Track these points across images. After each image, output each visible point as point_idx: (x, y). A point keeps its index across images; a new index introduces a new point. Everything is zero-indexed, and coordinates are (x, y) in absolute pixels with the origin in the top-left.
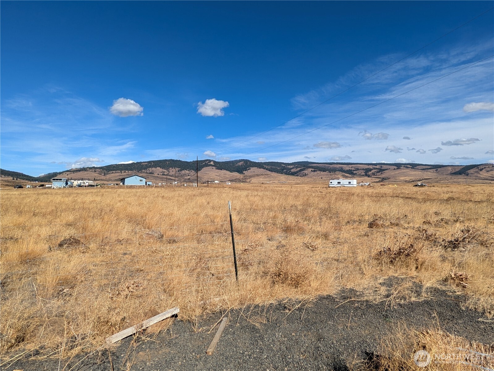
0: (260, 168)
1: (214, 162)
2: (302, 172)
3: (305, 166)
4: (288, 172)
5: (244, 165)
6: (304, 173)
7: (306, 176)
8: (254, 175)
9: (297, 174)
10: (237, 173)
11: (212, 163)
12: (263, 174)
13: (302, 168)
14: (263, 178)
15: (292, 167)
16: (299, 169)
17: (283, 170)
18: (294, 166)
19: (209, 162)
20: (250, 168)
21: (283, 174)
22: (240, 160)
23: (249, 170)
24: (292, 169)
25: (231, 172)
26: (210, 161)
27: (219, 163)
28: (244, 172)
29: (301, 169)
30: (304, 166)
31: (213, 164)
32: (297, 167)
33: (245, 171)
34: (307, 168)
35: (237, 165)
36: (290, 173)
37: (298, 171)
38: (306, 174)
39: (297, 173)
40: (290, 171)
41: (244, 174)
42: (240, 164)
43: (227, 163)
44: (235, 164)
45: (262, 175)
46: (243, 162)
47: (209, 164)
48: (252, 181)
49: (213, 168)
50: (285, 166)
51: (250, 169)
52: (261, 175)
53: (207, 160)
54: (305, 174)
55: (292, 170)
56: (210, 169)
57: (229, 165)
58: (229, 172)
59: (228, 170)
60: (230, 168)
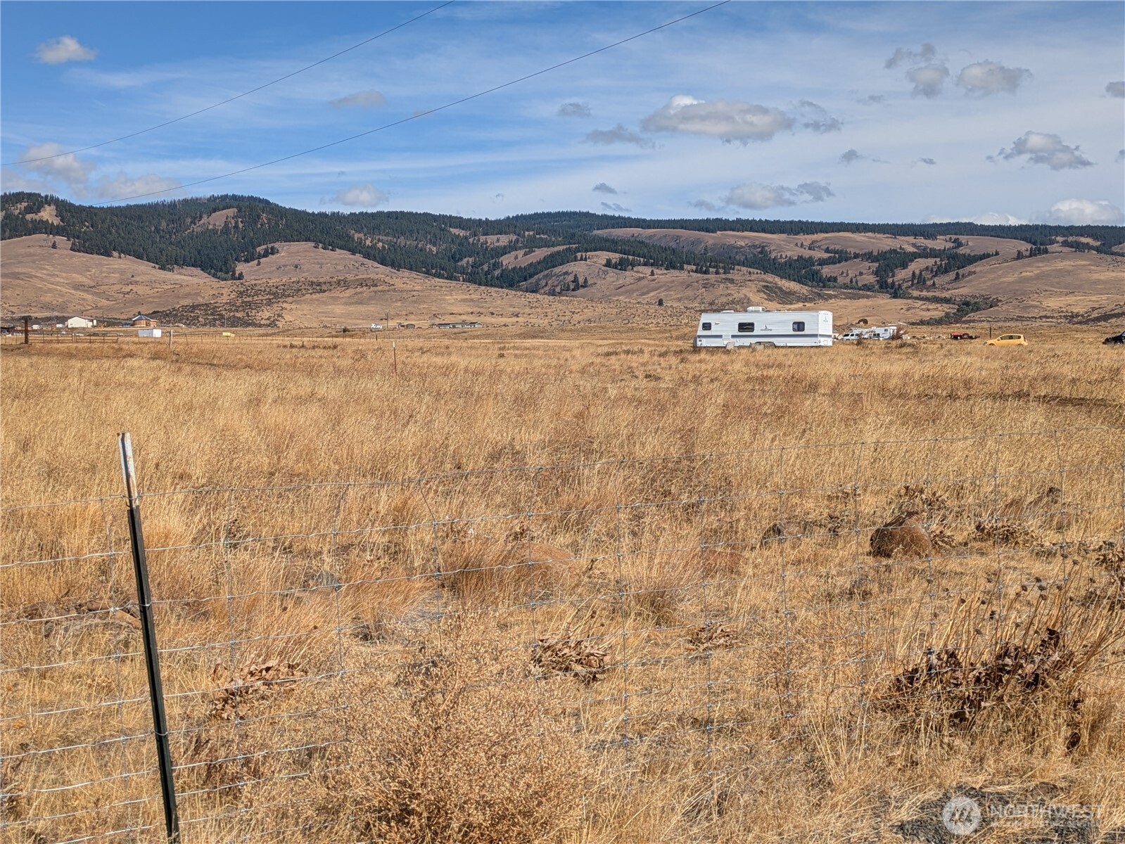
0: (331, 245)
1: (63, 207)
2: (558, 270)
3: (573, 235)
4: (486, 267)
5: (236, 227)
6: (571, 278)
7: (581, 291)
8: (296, 286)
9: (533, 280)
10: (198, 271)
11: (48, 214)
12: (345, 281)
13: (561, 248)
14: (346, 304)
15: (504, 240)
16: (540, 254)
17: (455, 258)
18: (514, 237)
19: (29, 210)
20: (276, 245)
21: (457, 279)
22: (213, 199)
23: (265, 255)
24: (504, 251)
25: (163, 268)
26: (36, 202)
27: (90, 212)
28: (241, 267)
29: (552, 255)
30: (570, 238)
31: (56, 221)
32: (531, 245)
33: (247, 261)
34: (586, 251)
35: (197, 228)
36: (497, 273)
37: (539, 263)
38: (581, 281)
39: (531, 276)
40: (496, 266)
41: (241, 277)
42: (218, 220)
43: (140, 217)
44: (189, 220)
45: (344, 284)
46: (231, 212)
47: (33, 221)
48: (288, 317)
49: (54, 246)
50: (466, 238)
51: (273, 251)
52: (338, 283)
53: (19, 197)
54: (575, 280)
55: (507, 261)
56: (39, 251)
57: (153, 229)
58: (155, 267)
59: (147, 256)
60: (154, 246)
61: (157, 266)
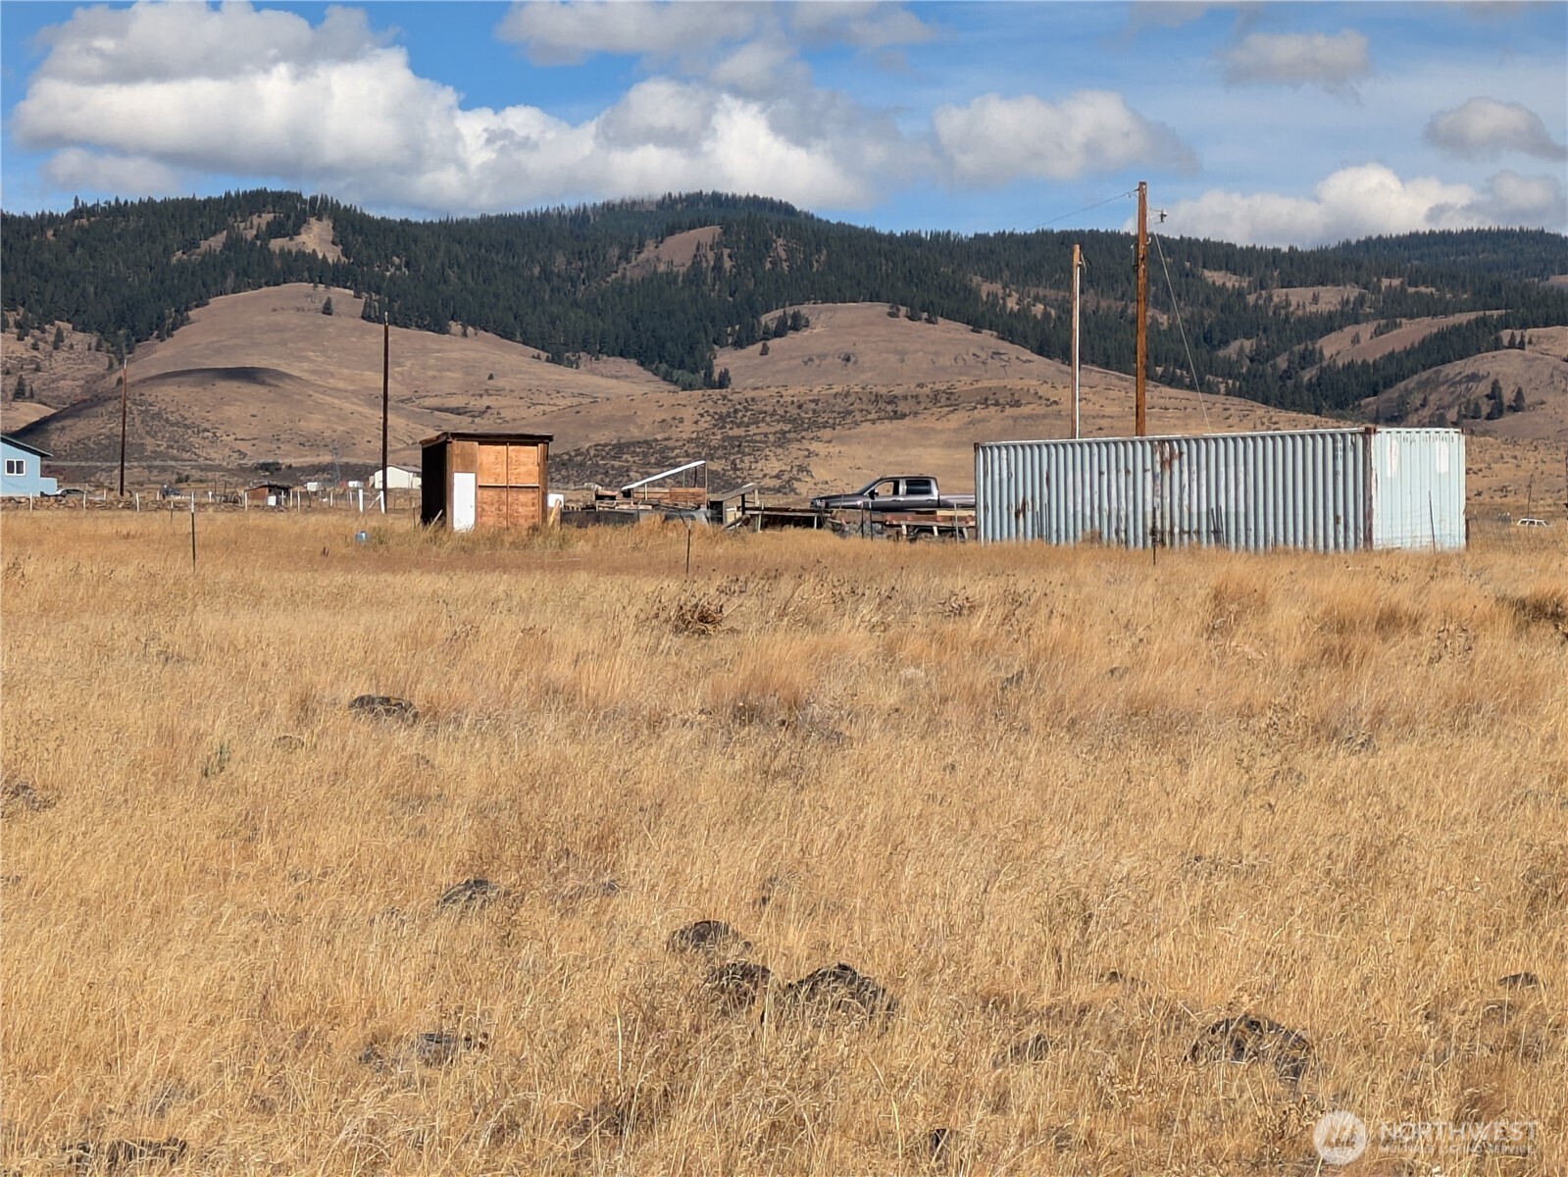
0: (926, 309)
1: (349, 224)
2: (1455, 369)
3: (1496, 289)
4: (1282, 362)
5: (718, 267)
6: (1484, 388)
7: (1509, 419)
8: (841, 405)
9: (1393, 393)
10: (630, 366)
11: (316, 239)
12: (949, 394)
13: (1463, 318)
14: (948, 445)
15: (1330, 298)
16: (1413, 331)
17: (1210, 339)
18: (1352, 292)
19: (276, 230)
20: (805, 309)
21: (1210, 389)
22: (668, 203)
23: (780, 332)
24: (1329, 324)
25: (556, 359)
26: (291, 211)
27: (400, 236)
28: (725, 359)
29: (1441, 336)
30: (1490, 295)
31: (333, 255)
32: (1393, 310)
33: (739, 344)
34: (1524, 326)
35: (632, 271)
36: (1307, 375)
37: (1408, 353)
38: (1508, 396)
39: (1389, 383)
40: (1307, 359)
41: (724, 382)
42: (678, 251)
43: (509, 245)
44: (615, 252)
45: (947, 400)
46: (708, 234)
47: (285, 254)
48: (820, 472)
49: (327, 310)
50: (1240, 294)
51: (797, 324)
52: (935, 398)
53: (256, 201)
54: (1494, 394)
55: (1335, 347)
56: (295, 319)
57: (537, 270)
58: (539, 358)
59: (524, 333)
60: (539, 308)
61: (544, 355)
